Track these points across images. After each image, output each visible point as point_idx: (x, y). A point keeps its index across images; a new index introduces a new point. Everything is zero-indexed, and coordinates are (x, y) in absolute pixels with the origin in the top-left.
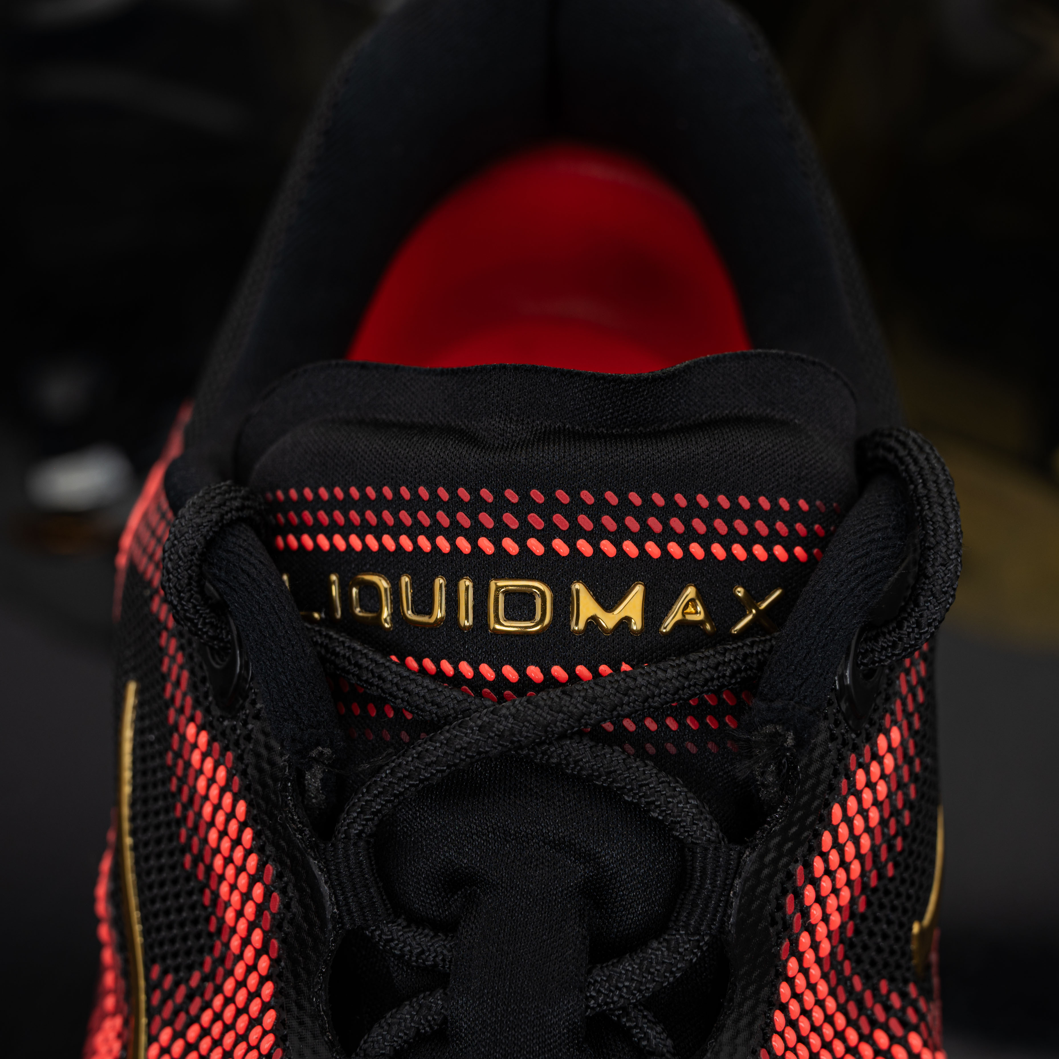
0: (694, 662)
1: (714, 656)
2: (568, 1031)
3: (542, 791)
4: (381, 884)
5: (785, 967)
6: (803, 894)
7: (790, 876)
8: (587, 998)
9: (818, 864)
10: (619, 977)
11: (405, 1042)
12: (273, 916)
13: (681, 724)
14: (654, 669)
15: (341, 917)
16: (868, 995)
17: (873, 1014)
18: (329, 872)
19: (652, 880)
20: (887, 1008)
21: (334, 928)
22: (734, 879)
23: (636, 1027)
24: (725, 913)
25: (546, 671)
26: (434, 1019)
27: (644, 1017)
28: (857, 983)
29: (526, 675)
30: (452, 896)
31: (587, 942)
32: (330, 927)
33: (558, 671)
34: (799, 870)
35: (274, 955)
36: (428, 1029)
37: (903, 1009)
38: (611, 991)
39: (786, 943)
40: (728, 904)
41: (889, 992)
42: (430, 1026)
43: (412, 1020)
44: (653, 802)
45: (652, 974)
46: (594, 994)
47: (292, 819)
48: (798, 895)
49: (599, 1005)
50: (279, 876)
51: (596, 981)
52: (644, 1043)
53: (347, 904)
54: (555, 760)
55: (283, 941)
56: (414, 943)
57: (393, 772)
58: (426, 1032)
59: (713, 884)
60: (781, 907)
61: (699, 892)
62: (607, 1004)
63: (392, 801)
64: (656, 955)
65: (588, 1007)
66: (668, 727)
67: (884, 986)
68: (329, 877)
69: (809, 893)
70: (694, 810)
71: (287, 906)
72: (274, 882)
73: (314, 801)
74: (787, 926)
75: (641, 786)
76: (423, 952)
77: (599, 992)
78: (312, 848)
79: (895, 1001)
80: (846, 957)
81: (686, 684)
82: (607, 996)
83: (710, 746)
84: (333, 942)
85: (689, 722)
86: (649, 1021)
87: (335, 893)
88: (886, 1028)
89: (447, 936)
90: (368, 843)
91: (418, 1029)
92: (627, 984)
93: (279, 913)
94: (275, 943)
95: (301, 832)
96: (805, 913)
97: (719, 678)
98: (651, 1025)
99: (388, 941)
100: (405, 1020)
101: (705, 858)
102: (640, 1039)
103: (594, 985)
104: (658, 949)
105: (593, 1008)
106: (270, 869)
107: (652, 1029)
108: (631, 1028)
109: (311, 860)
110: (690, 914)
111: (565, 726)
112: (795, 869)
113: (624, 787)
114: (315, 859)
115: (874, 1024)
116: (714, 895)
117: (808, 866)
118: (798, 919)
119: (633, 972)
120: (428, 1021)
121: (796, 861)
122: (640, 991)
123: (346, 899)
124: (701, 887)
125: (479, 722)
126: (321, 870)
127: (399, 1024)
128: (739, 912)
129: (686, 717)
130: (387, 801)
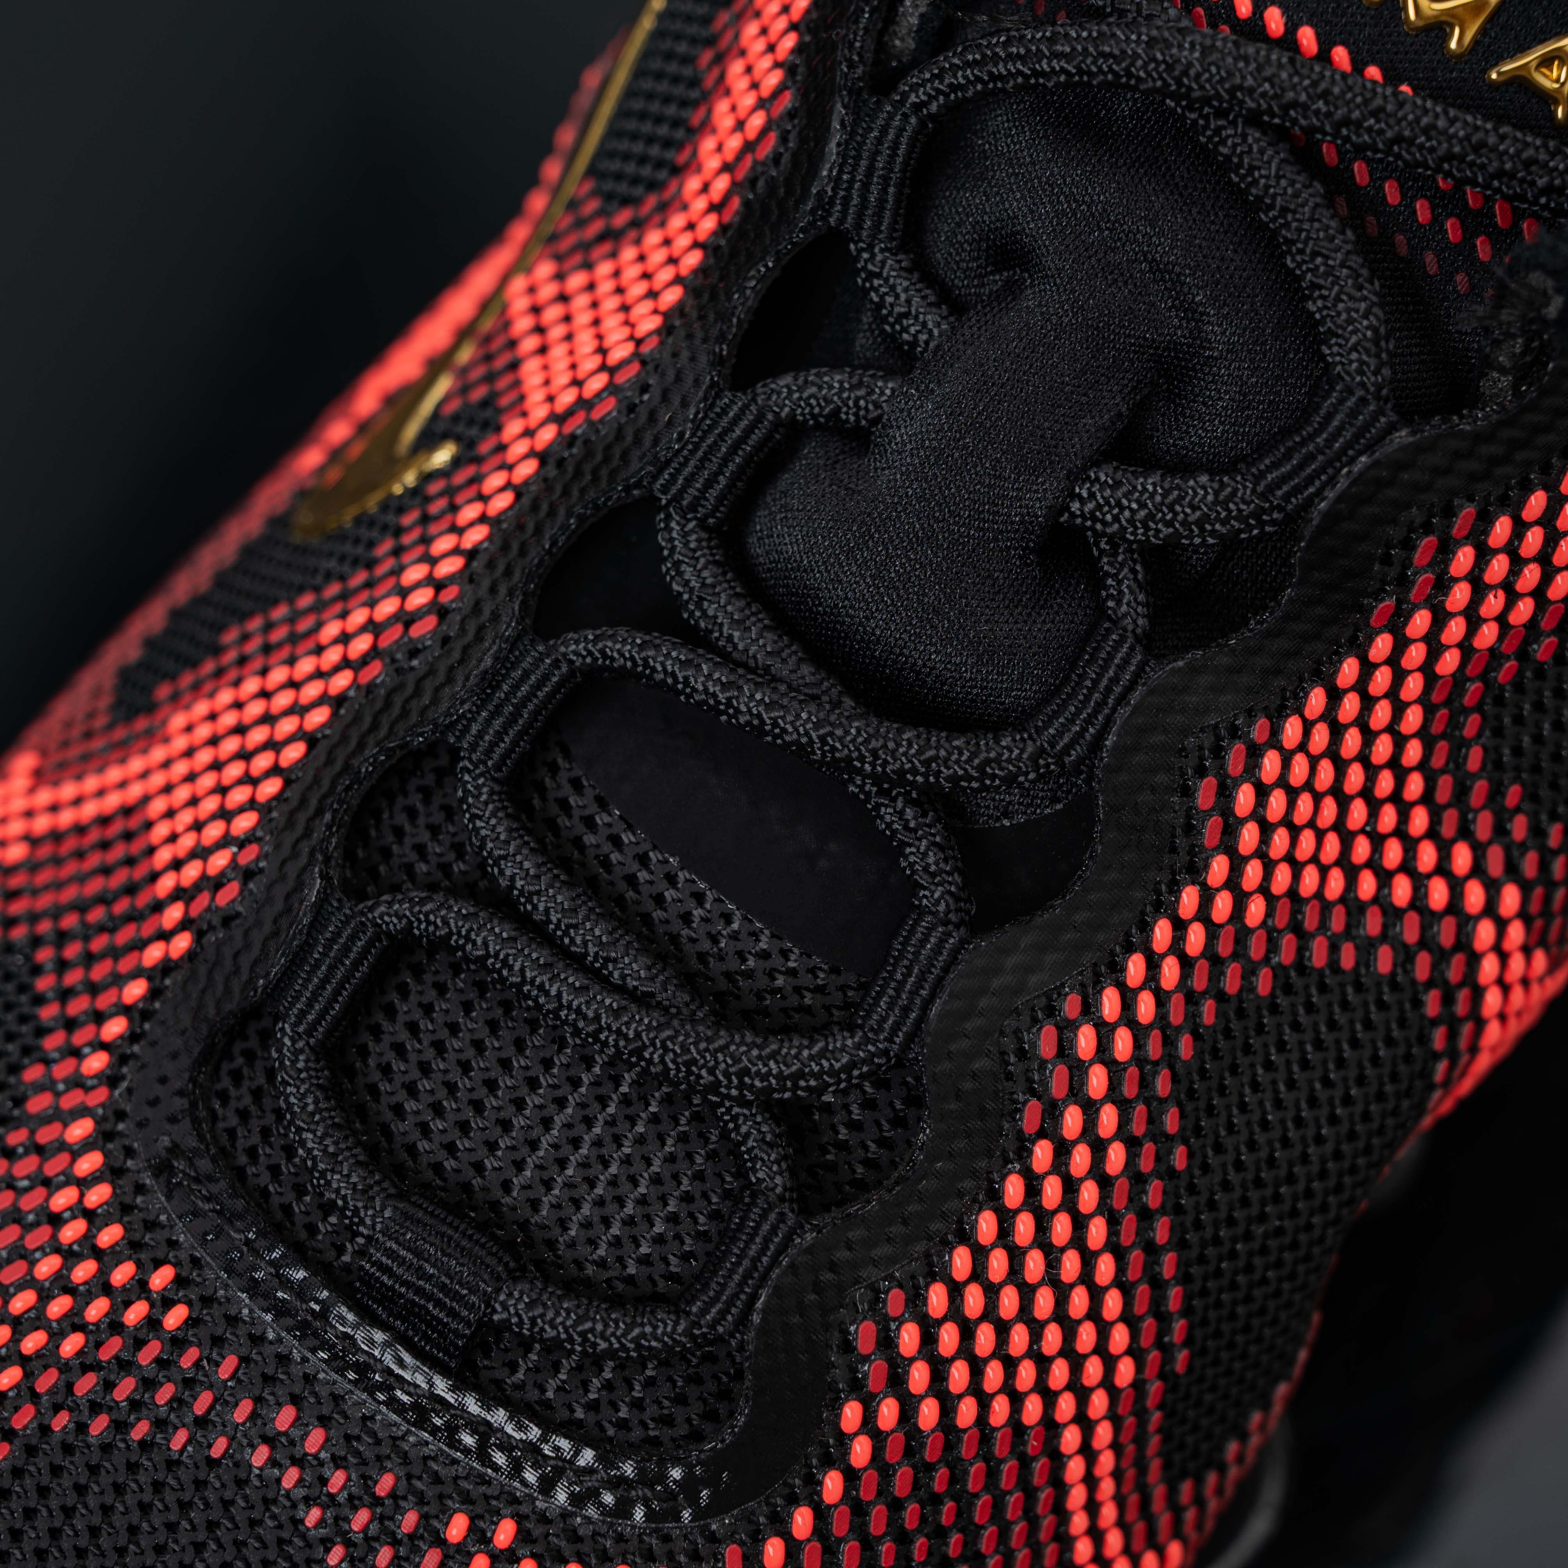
0: (1503, 138)
1: (1537, 149)
2: (1022, 522)
3: (1186, 187)
4: (907, 191)
5: (1370, 640)
6: (1454, 553)
7: (1449, 512)
8: (1073, 496)
9: (1502, 528)
10: (1130, 492)
11: (814, 416)
12: (756, 163)
13: (1436, 221)
14: (1439, 109)
15: (832, 203)
16: (1479, 789)
17: (1474, 821)
18: (853, 134)
19: (1260, 402)
20: (1500, 830)
21: (813, 211)
22: (1361, 453)
23: (1114, 576)
24: (1319, 493)
25: (1291, 28)
26: (866, 409)
27: (1133, 571)
28: (1474, 758)
29: (1262, 18)
30: (992, 273)
31: (1119, 425)
32: (809, 206)
33: (1307, 36)
34: (1467, 512)
35: (727, 218)
36: (852, 418)
37: (1523, 847)
38: (1108, 503)
39: (1390, 602)
40: (1332, 481)
41: (1518, 810)
42: (856, 415)
43: (839, 394)
44: (1320, 287)
45: (1176, 514)
46: (1085, 494)
47: (851, 45)
48: (1446, 549)
49: (1083, 515)
50: (791, 114)
51: (1097, 479)
52: (1111, 604)
53: (849, 189)
54: (1224, 150)
55: (747, 204)
56: (903, 297)
57: (1006, 45)
58: (847, 421)
59: (1329, 442)
60: (1409, 546)
61: (1304, 443)
62: (1094, 519)
63: (985, 83)
64: (1196, 493)
65: (1067, 508)
66: (1415, 212)
67: (1513, 794)
68: (847, 142)
69: (1464, 558)
70: (1369, 333)
71: (776, 159)
72: (781, 118)
73: (897, 42)
74: (1404, 582)
75: (1317, 254)
76: (906, 315)
77: (1092, 495)
78: (850, 93)
79: (1519, 828)
80: (1479, 708)
81: (1470, 158)
82: (1099, 507)
83: (1459, 278)
84: (802, 230)
85: (1448, 225)
86: (1136, 579)
87: (841, 166)
88: (1478, 850)
89: (951, 314)
90: (922, 123)
91: (838, 410)
92: (1134, 506)
93: (764, 164)
94: (736, 203)
95: (851, 66)
96: (1443, 584)
97: (1522, 181)
98: (1134, 586)
99: (872, 275)
100: (831, 387)
101: (1341, 401)
102: (1110, 596)
103: (1092, 483)
104: (1204, 488)
105: (1073, 515)
106: (787, 100)
107: (1132, 592)
108: (1107, 575)
109: (839, 106)
110: (1275, 465)
111: (1264, 106)
112: (1462, 507)
113: (1293, 242)
114: (845, 107)
115: (1465, 833)
116: (1320, 458)
117: (1485, 520)
118: (1426, 581)
119: (1152, 496)
120: (859, 408)
121: (1471, 499)
122: (1147, 528)
123: (851, 182)
124: (1312, 437)
125: (1154, 33)
126: (842, 123)
127: (820, 388)
128: (1339, 499)
129: (1449, 215)
130: (978, 79)
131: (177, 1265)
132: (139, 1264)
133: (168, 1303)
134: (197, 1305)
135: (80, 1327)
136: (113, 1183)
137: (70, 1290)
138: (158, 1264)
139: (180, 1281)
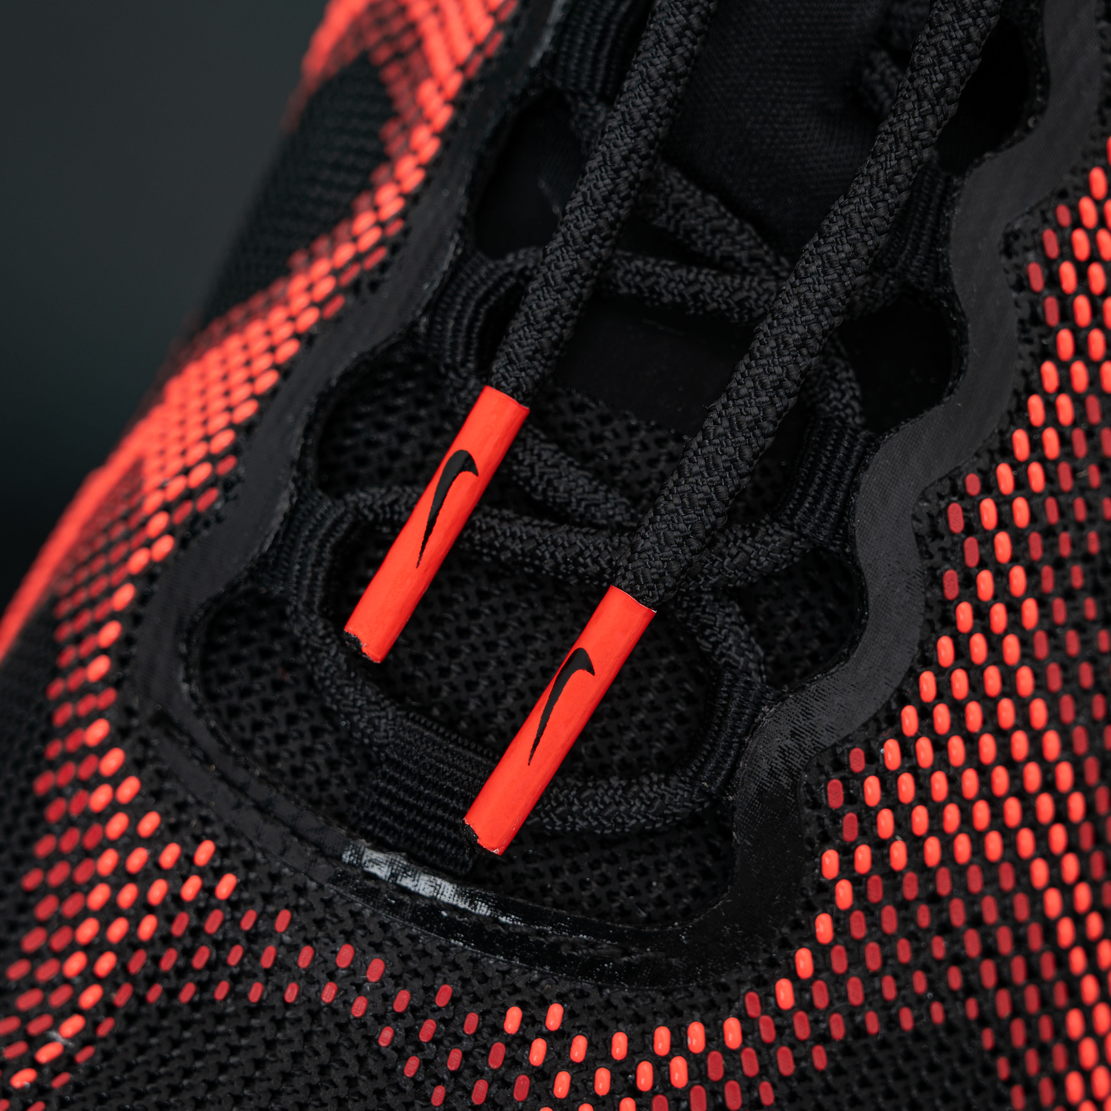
131: (213, 837)
132: (183, 844)
133: (218, 873)
134: (242, 871)
135: (149, 909)
136: (139, 776)
137: (131, 878)
138: (198, 841)
139: (222, 852)
